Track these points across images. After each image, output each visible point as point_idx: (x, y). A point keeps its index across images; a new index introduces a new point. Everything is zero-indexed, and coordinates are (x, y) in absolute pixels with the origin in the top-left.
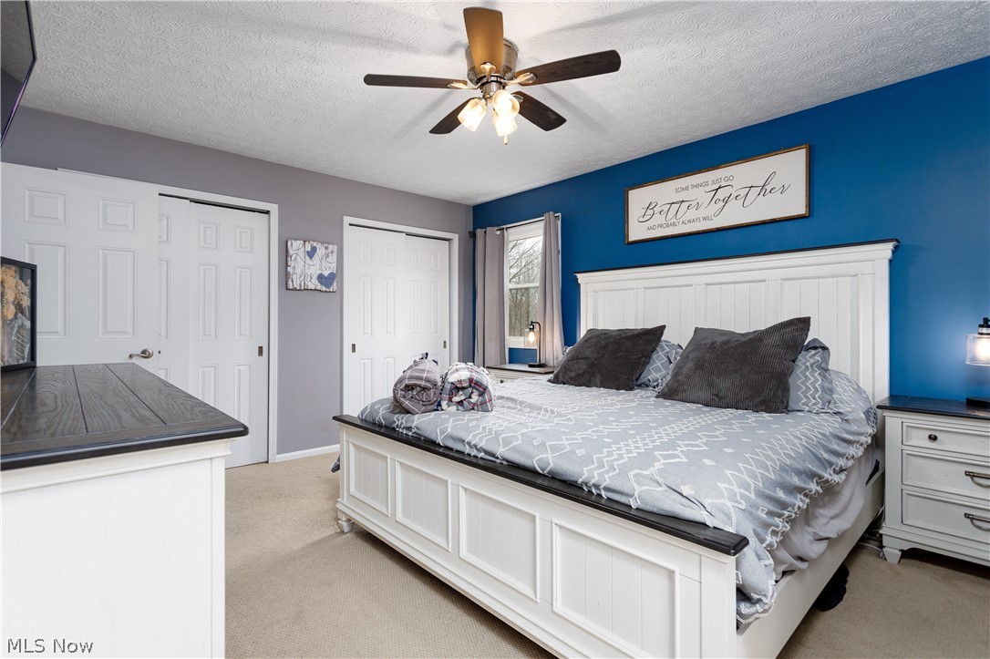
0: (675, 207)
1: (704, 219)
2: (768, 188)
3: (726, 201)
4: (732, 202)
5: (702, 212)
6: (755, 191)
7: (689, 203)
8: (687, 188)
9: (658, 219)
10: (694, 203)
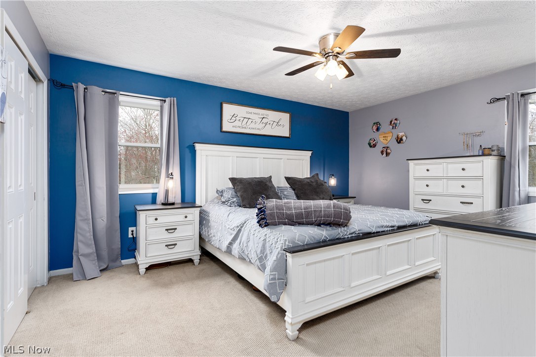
0: (246, 120)
1: (258, 129)
2: (279, 124)
3: (266, 124)
4: (268, 125)
5: (257, 126)
6: (275, 124)
7: (252, 120)
8: (251, 113)
9: (237, 123)
10: (254, 121)
